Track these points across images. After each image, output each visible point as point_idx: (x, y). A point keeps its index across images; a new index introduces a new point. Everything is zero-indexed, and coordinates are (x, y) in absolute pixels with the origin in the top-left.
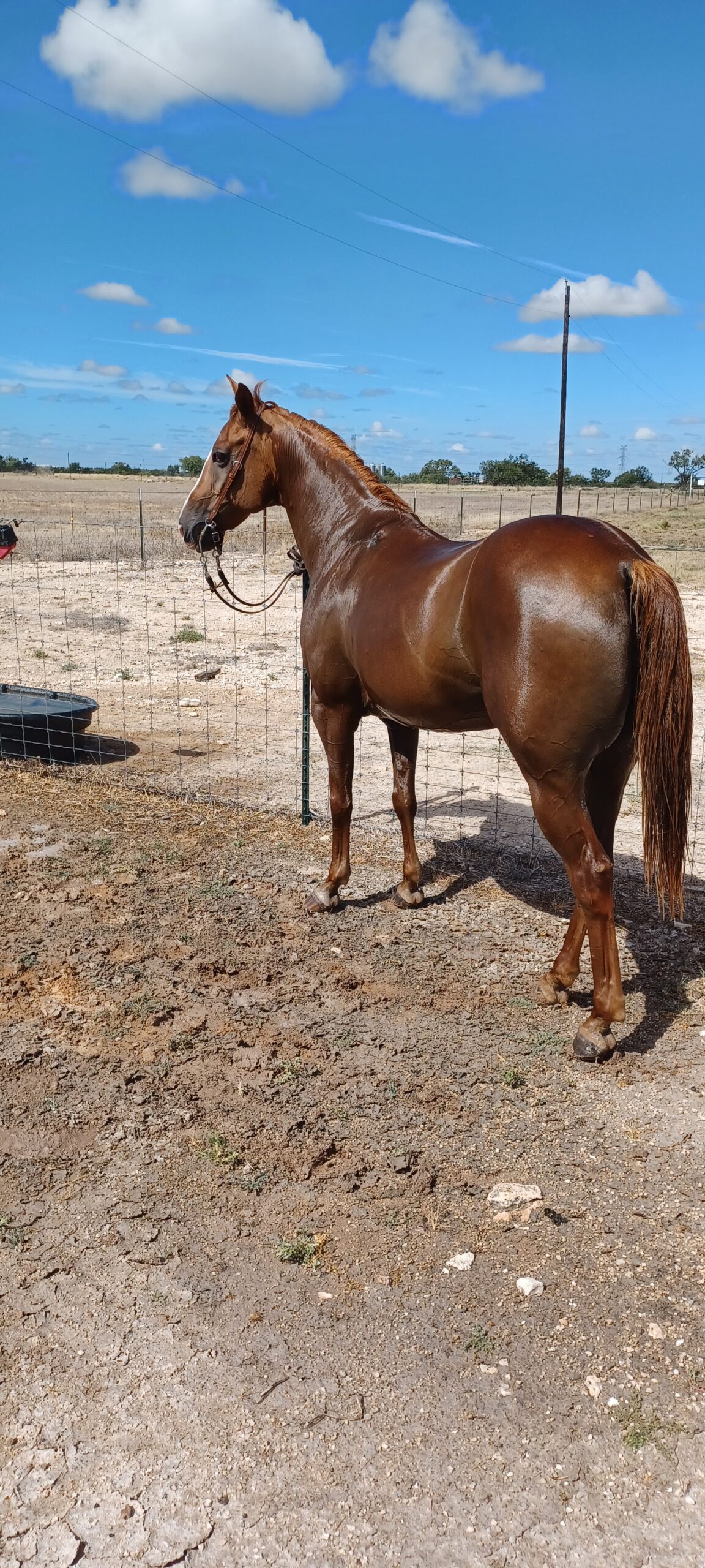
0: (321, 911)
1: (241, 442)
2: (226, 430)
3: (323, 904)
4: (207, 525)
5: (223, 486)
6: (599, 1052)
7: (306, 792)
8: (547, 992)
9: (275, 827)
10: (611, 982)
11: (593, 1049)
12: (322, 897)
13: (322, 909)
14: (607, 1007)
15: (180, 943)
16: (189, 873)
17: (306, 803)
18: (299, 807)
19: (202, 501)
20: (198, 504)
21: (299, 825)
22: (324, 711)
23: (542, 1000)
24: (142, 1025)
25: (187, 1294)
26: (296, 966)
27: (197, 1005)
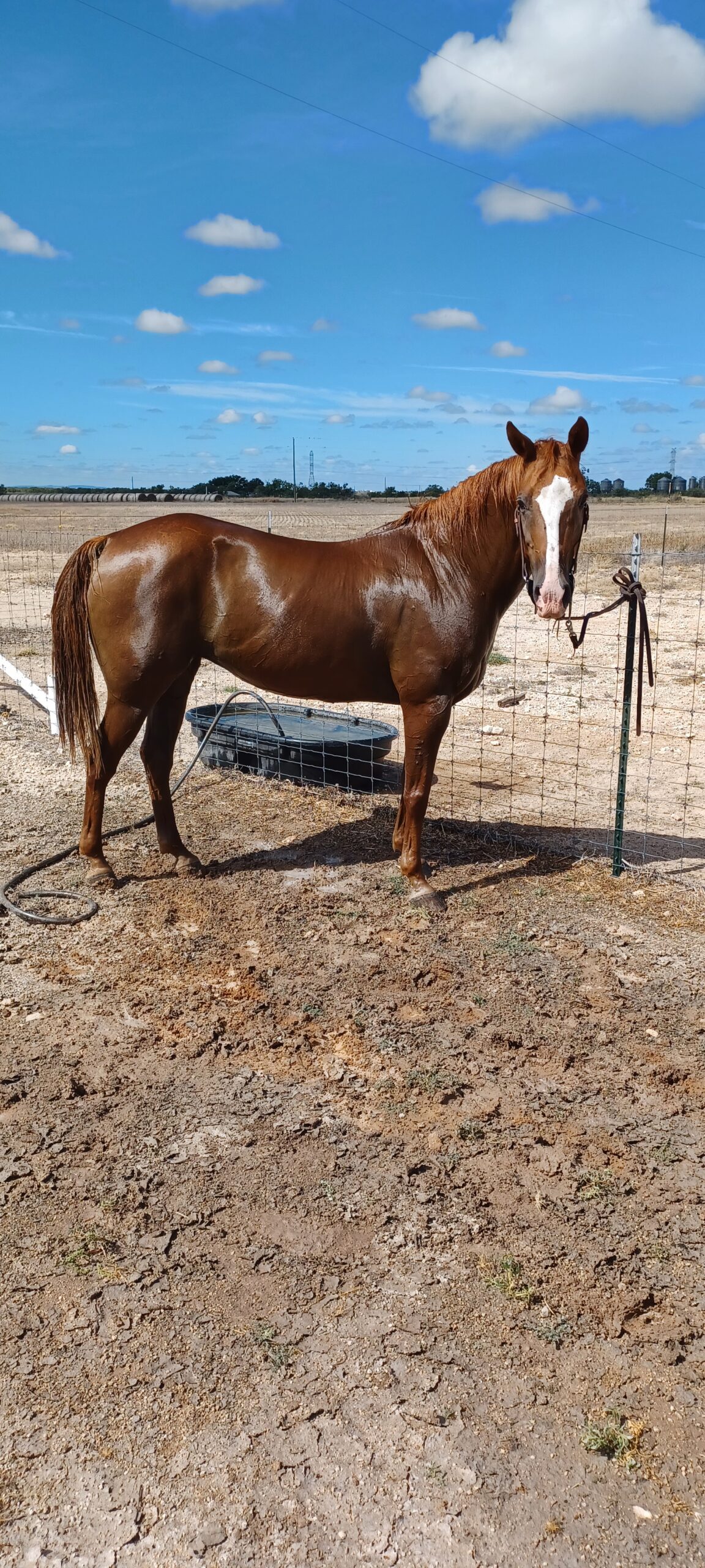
9: (581, 876)
15: (473, 1005)
16: (484, 922)
21: (608, 875)
24: (428, 1102)
25: (469, 1475)
26: (604, 1047)
27: (489, 1084)
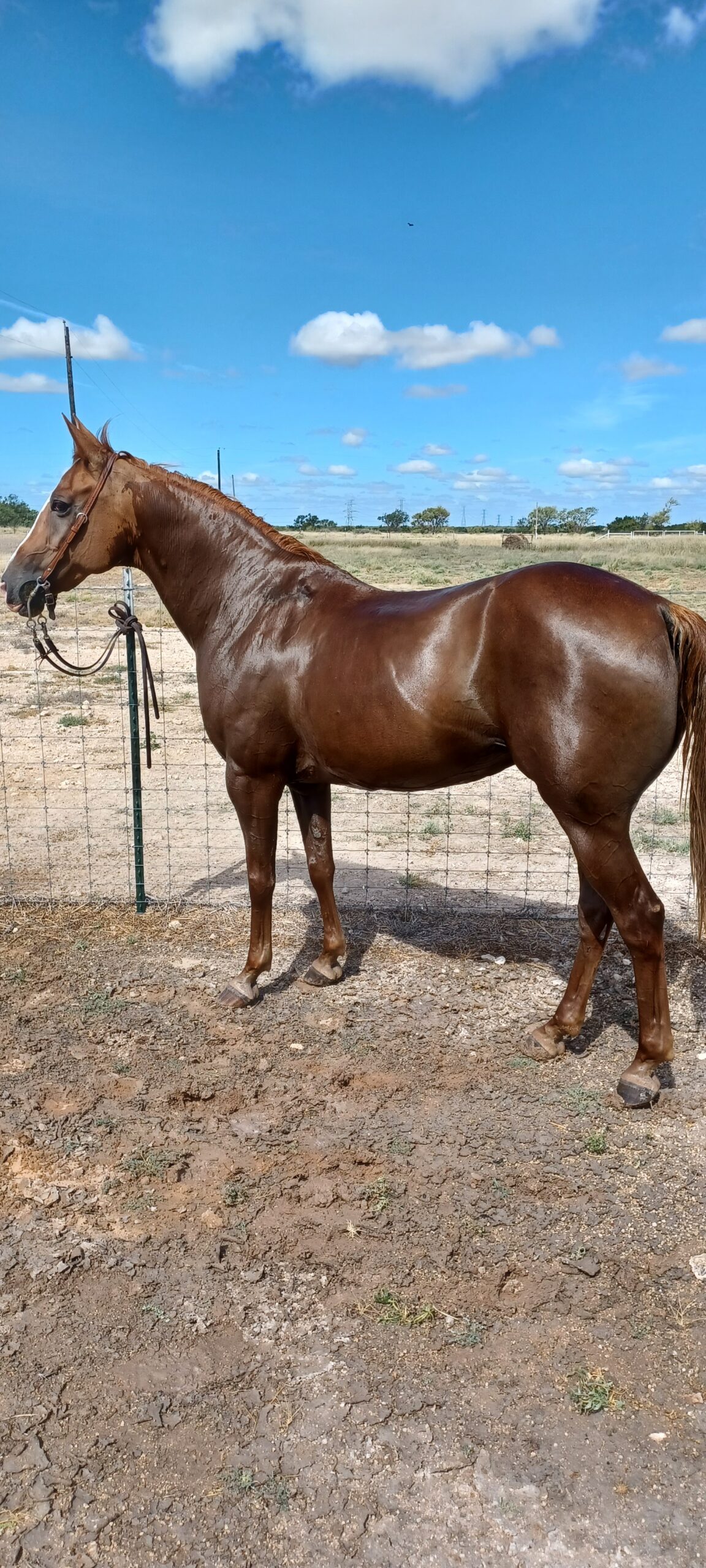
0: (244, 1006)
1: (88, 491)
2: (69, 477)
3: (246, 998)
4: (38, 585)
5: (63, 540)
6: (653, 1096)
7: (140, 876)
8: (547, 1045)
9: (108, 922)
10: (662, 1022)
11: (647, 1094)
12: (243, 989)
13: (245, 1003)
14: (661, 1048)
15: (117, 1076)
16: (49, 991)
17: (140, 888)
18: (129, 892)
19: (34, 556)
20: (28, 560)
21: (133, 914)
22: (249, 782)
23: (544, 1055)
24: (165, 1185)
25: (529, 1489)
26: (270, 1074)
27: (203, 1145)
